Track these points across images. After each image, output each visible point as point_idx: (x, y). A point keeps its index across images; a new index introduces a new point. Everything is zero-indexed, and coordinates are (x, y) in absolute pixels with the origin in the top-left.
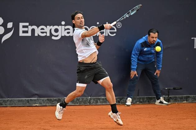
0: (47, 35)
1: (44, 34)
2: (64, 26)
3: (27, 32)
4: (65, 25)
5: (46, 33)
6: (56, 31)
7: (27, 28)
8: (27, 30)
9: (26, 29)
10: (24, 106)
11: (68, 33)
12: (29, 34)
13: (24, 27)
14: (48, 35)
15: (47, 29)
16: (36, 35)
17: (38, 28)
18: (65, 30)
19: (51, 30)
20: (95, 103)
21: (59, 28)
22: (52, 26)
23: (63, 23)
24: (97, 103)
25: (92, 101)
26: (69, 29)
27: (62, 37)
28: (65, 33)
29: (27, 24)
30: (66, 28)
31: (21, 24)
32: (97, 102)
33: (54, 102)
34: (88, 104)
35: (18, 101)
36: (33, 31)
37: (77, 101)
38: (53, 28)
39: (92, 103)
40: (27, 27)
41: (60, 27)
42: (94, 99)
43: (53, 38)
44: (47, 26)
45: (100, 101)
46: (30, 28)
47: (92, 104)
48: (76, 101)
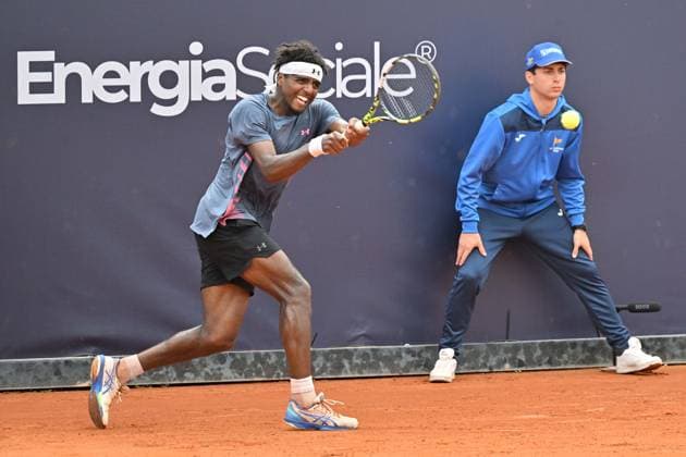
0: (132, 100)
1: (120, 96)
2: (200, 61)
3: (48, 88)
4: (204, 57)
5: (127, 89)
7: (50, 73)
8: (50, 80)
9: (44, 77)
10: (38, 390)
11: (218, 88)
12: (58, 96)
13: (35, 67)
14: (136, 97)
15: (131, 74)
16: (87, 98)
17: (93, 71)
18: (205, 75)
20: (332, 373)
21: (181, 68)
22: (151, 62)
23: (196, 48)
24: (340, 372)
25: (320, 361)
29: (49, 56)
30: (207, 70)
31: (24, 58)
32: (340, 367)
33: (161, 372)
35: (17, 370)
36: (74, 82)
37: (259, 365)
38: (156, 69)
39: (317, 369)
41: (184, 64)
42: (326, 356)
43: (157, 109)
44: (132, 64)
45: (350, 363)
46: (62, 71)
47: (319, 374)
48: (254, 364)
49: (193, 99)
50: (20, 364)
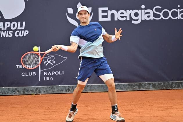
0: (127, 20)
1: (124, 19)
2: (144, 10)
3: (106, 17)
4: (145, 9)
5: (126, 17)
6: (136, 15)
7: (107, 13)
8: (107, 15)
9: (105, 14)
10: (104, 92)
11: (149, 17)
12: (109, 19)
13: (103, 11)
14: (128, 19)
15: (127, 13)
16: (116, 19)
17: (117, 12)
18: (145, 13)
19: (130, 14)
20: (177, 88)
21: (139, 12)
22: (132, 10)
23: (143, 7)
24: (179, 88)
25: (174, 85)
26: (149, 13)
27: (142, 20)
28: (145, 17)
29: (106, 9)
30: (146, 12)
31: (100, 9)
32: (179, 86)
33: (135, 87)
34: (170, 88)
35: (99, 87)
37: (159, 86)
38: (133, 12)
39: (173, 87)
40: (106, 11)
41: (140, 10)
42: (176, 83)
43: (133, 22)
44: (127, 11)
45: (182, 85)
46: (110, 12)
47: (174, 88)
48: (158, 85)
49: (142, 19)
50: (100, 85)
